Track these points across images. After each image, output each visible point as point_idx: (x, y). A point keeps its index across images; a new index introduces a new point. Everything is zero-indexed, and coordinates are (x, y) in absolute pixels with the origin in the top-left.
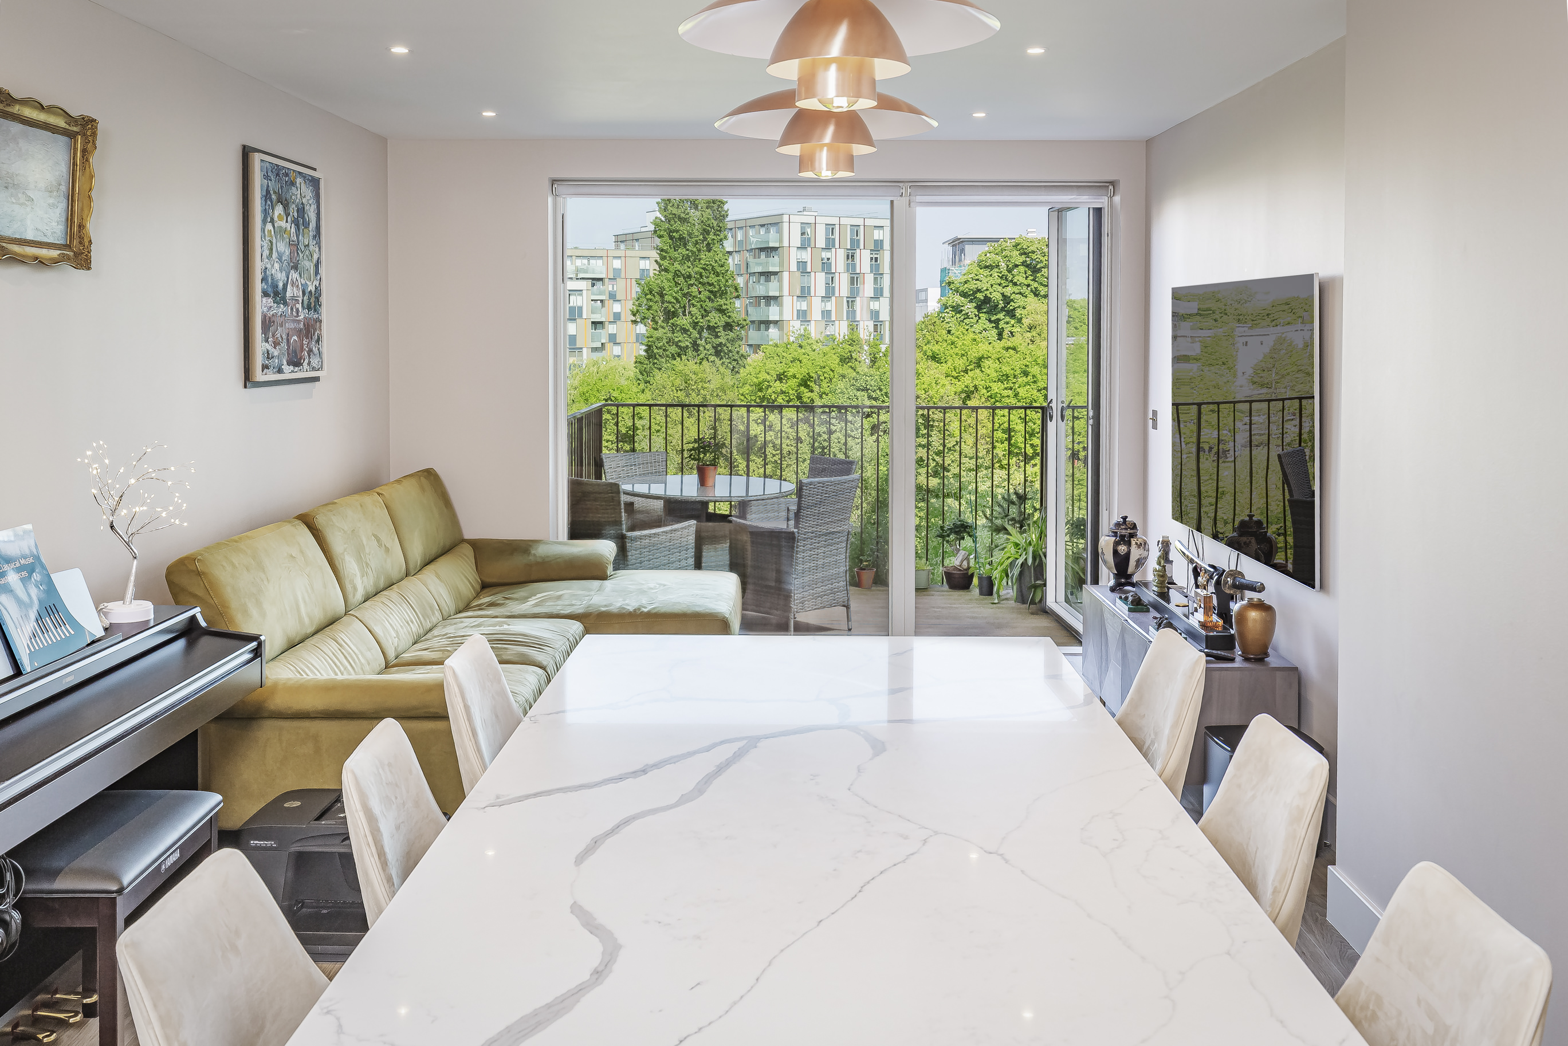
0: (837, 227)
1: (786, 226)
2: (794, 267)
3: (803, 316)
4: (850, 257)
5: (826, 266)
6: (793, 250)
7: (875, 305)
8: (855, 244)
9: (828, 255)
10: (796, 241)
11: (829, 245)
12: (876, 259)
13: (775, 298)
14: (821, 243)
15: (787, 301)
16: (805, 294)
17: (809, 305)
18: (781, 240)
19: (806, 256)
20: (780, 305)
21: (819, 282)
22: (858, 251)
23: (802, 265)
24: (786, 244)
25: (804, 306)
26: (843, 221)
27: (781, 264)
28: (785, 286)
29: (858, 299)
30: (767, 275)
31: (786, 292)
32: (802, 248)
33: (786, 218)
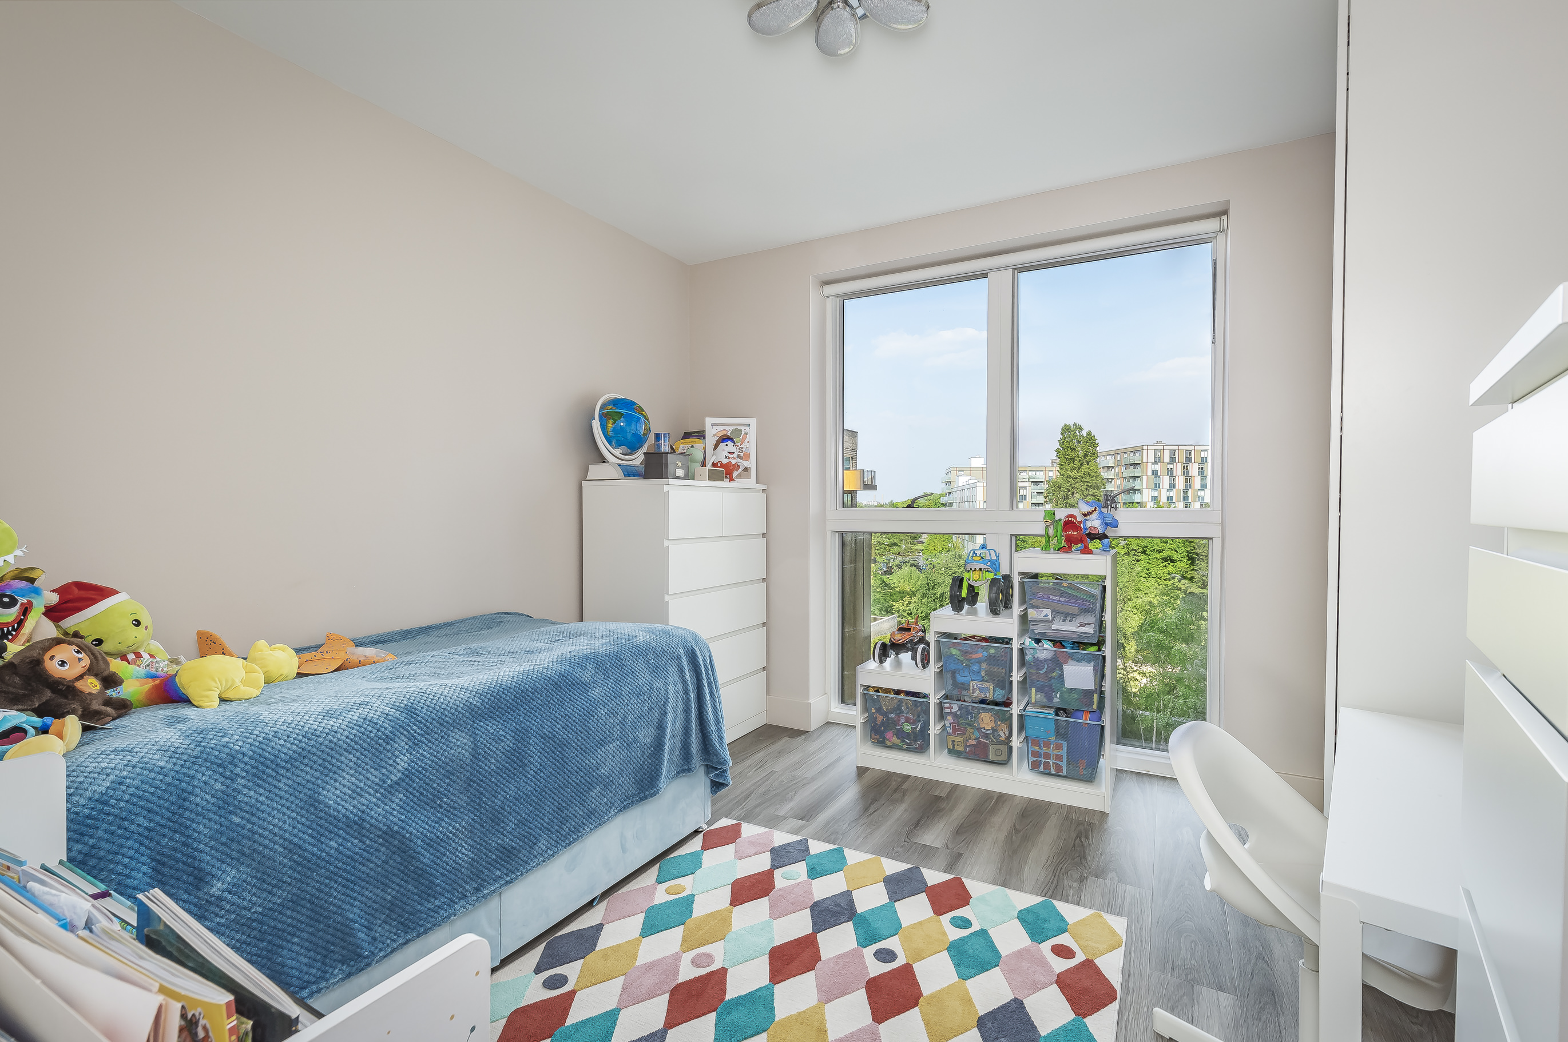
0: (1177, 451)
1: (1145, 452)
2: (1150, 473)
3: (1155, 499)
4: (1185, 467)
5: (1170, 473)
6: (1149, 465)
7: (1201, 493)
8: (1189, 460)
9: (1172, 466)
10: (1151, 459)
11: (1172, 460)
12: (1202, 468)
13: (1139, 490)
14: (1167, 459)
15: (1145, 492)
16: (1157, 487)
17: (1159, 494)
18: (1142, 459)
19: (1157, 467)
20: (1141, 493)
21: (1165, 481)
22: (1190, 464)
23: (1155, 473)
24: (1145, 460)
25: (1156, 494)
26: (1181, 448)
27: (1142, 472)
28: (1144, 483)
29: (1190, 490)
30: (1135, 478)
31: (1145, 486)
32: (1156, 462)
33: (1145, 448)
